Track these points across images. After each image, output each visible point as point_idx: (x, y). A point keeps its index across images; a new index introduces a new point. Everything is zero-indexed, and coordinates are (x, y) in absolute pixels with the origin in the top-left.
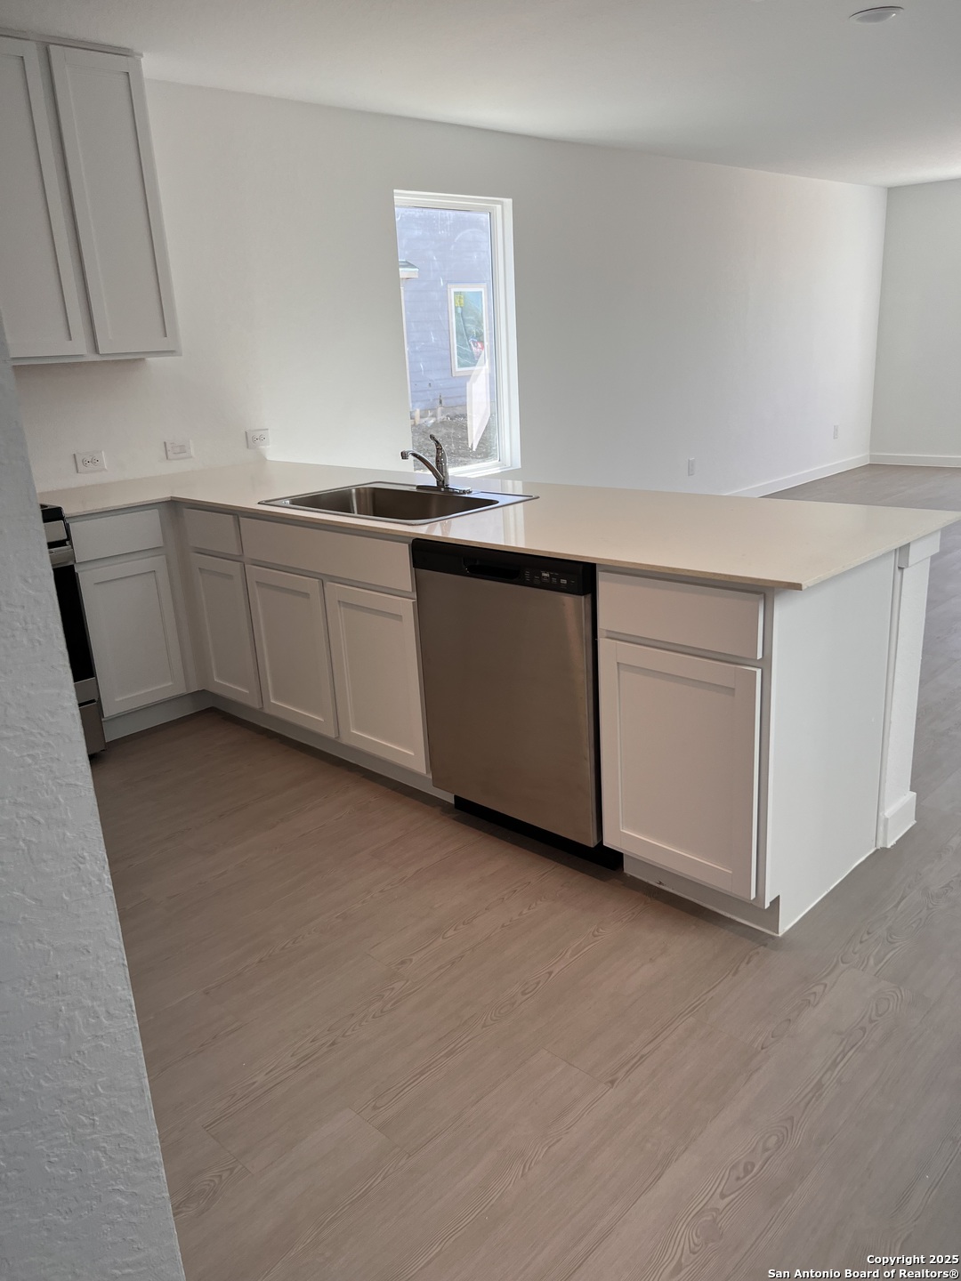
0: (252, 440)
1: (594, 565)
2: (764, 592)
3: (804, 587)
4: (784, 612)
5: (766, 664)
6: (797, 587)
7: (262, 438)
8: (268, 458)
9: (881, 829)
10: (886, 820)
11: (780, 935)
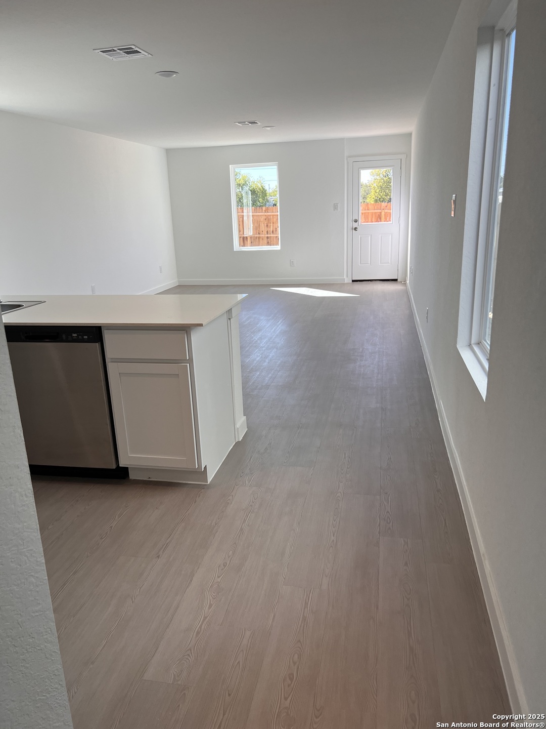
1: (101, 327)
2: (185, 329)
3: (204, 325)
4: (196, 337)
5: (191, 361)
6: (201, 325)
9: (236, 433)
10: (238, 429)
11: (209, 483)
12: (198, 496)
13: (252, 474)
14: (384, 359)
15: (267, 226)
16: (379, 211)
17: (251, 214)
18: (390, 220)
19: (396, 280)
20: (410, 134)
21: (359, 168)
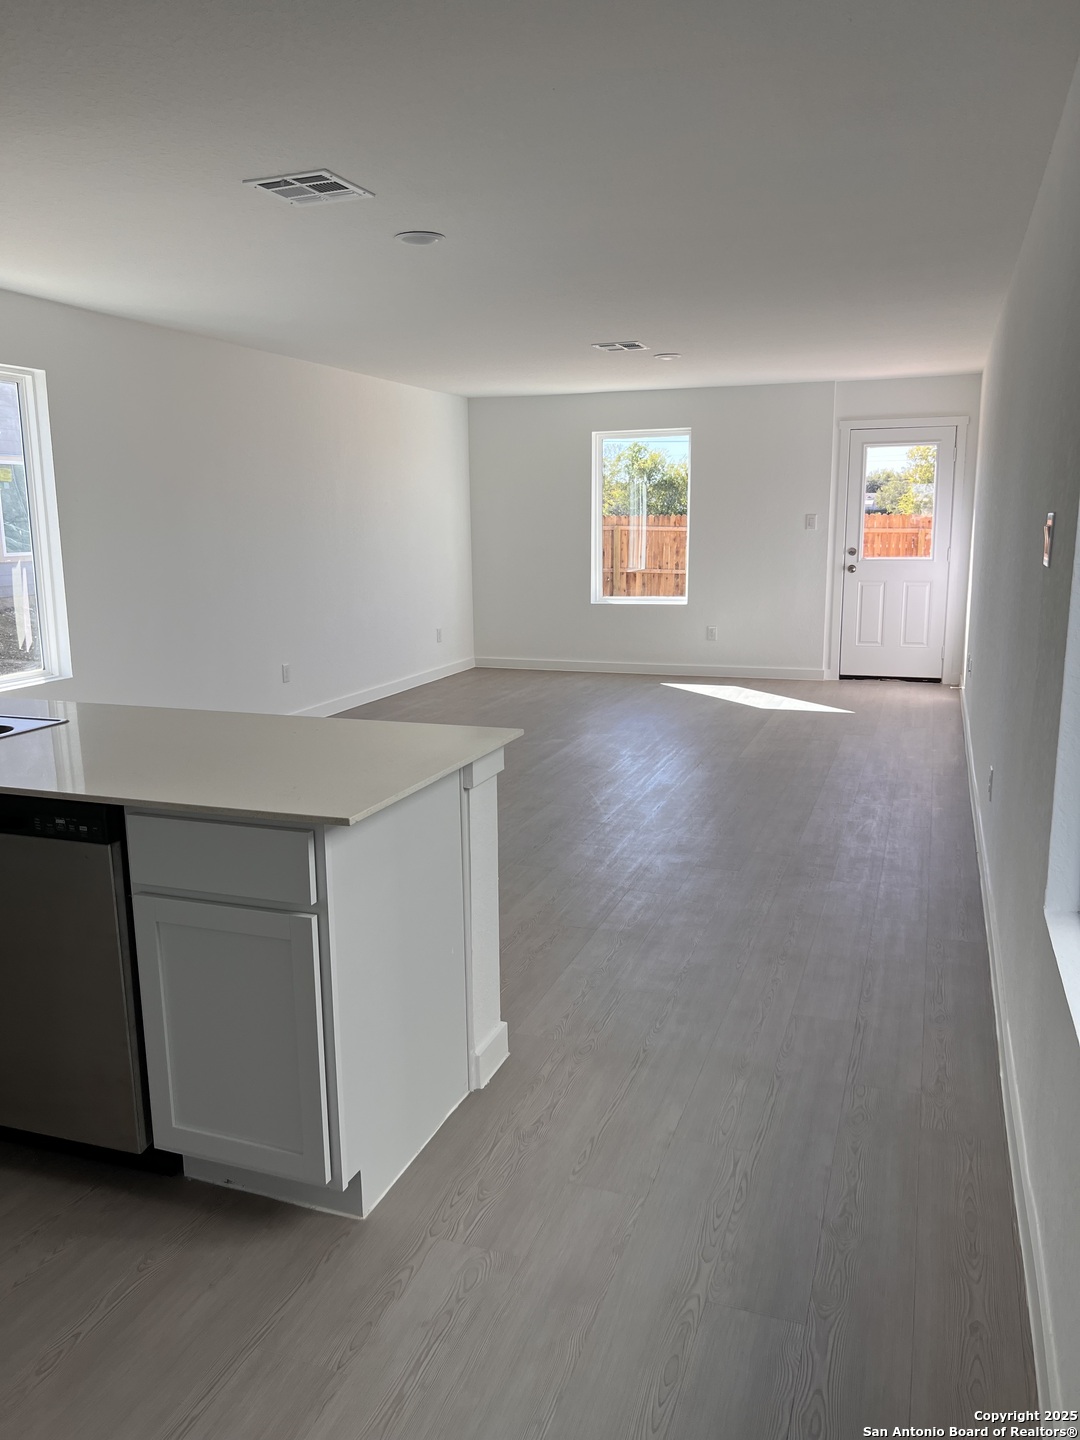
1: (122, 807)
2: (314, 829)
3: (353, 822)
4: (337, 850)
5: (321, 909)
6: (345, 822)
9: (473, 1069)
10: (477, 1058)
11: (364, 1217)
12: (325, 1258)
13: (482, 1200)
14: (883, 879)
15: (677, 552)
16: (915, 530)
17: (645, 528)
18: (927, 553)
19: (938, 681)
20: (979, 375)
21: (863, 443)
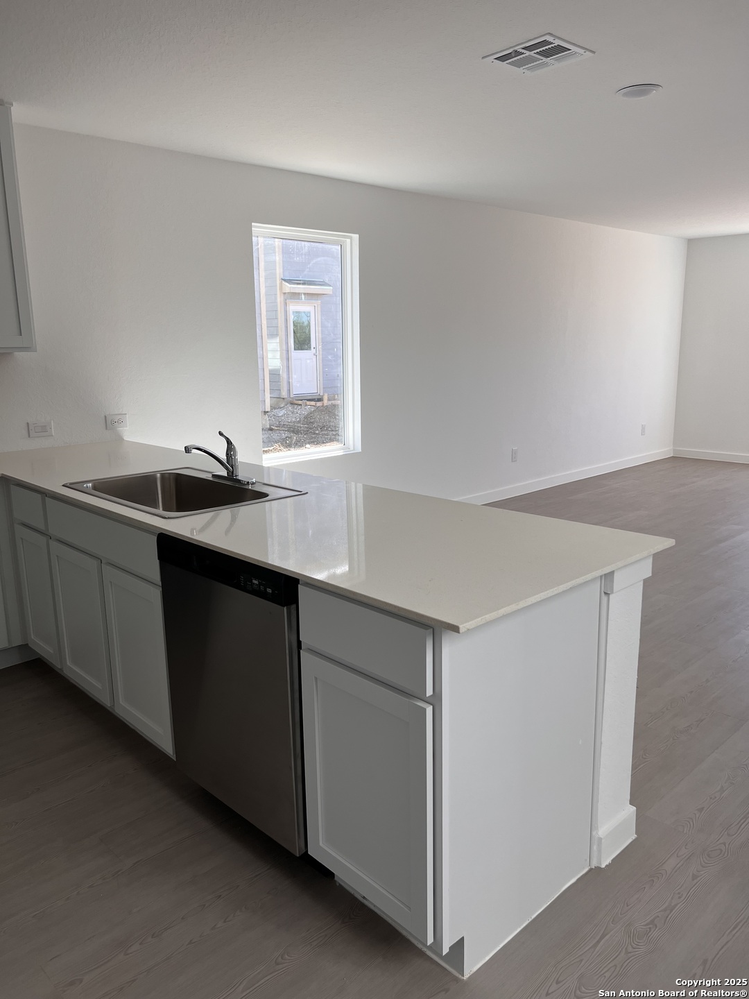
0: (110, 424)
3: (462, 630)
5: (436, 701)
6: (455, 628)
7: (120, 422)
8: (126, 438)
9: (595, 848)
10: (600, 839)
11: (466, 976)
